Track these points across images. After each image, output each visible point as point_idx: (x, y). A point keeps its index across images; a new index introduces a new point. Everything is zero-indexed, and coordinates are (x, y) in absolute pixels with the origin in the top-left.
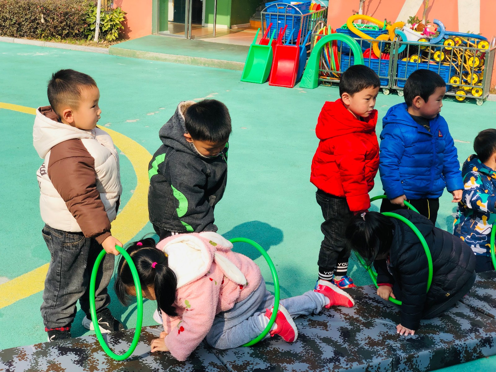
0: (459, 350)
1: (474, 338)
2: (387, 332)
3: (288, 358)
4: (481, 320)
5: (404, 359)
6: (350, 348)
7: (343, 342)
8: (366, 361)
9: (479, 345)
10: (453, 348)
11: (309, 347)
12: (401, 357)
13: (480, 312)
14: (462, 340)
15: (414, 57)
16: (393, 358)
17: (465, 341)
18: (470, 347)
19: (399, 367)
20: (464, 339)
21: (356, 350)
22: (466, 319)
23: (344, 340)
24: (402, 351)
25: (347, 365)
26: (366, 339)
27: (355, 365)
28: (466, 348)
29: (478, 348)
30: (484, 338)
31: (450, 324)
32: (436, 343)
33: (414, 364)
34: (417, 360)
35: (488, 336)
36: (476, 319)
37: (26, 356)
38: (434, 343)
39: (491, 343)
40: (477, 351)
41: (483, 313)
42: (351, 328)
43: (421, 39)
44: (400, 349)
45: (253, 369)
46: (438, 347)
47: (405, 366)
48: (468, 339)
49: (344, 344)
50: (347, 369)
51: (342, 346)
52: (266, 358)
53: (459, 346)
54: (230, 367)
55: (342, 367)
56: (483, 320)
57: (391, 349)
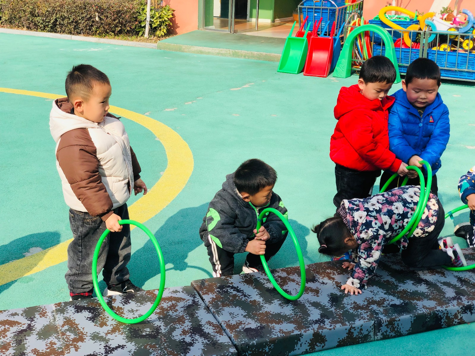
0: (440, 316)
1: (456, 305)
2: (373, 298)
3: (278, 319)
4: (465, 289)
5: (386, 322)
6: (336, 311)
7: (330, 306)
8: (349, 323)
9: (460, 311)
10: (434, 313)
11: (298, 310)
12: (383, 320)
13: (467, 281)
14: (443, 306)
15: (444, 46)
16: (375, 321)
17: (447, 307)
18: (451, 314)
19: (381, 329)
20: (445, 306)
21: (341, 312)
22: (452, 288)
23: (332, 305)
24: (384, 315)
25: (331, 326)
26: (352, 304)
27: (338, 326)
28: (447, 314)
29: (459, 315)
30: (466, 305)
31: (436, 293)
32: (418, 309)
33: (396, 327)
34: (398, 324)
35: (470, 303)
36: (461, 288)
37: (47, 314)
38: (416, 309)
39: (472, 310)
40: (458, 317)
41: (469, 283)
42: (341, 294)
43: (451, 28)
44: (382, 314)
45: (245, 328)
46: (420, 312)
47: (387, 329)
48: (449, 306)
49: (331, 308)
50: (330, 329)
51: (329, 310)
52: (257, 319)
53: (440, 312)
54: (224, 326)
55: (326, 328)
56: (468, 289)
57: (374, 313)
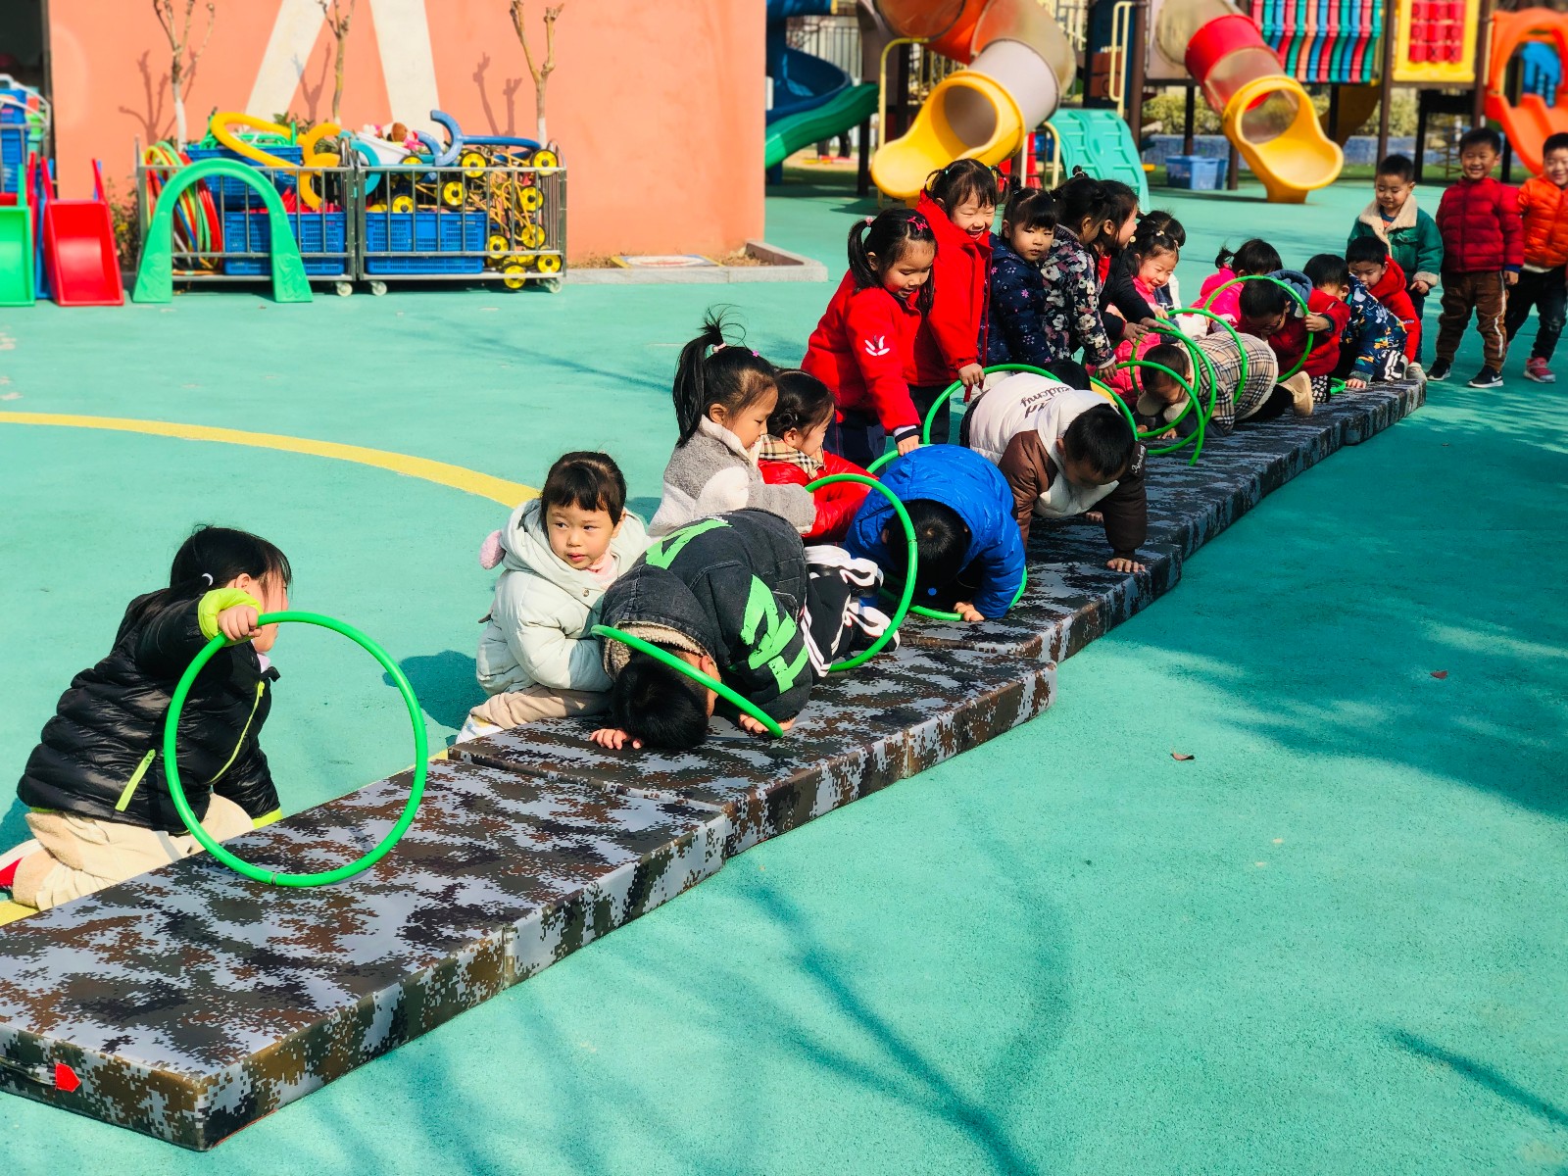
15: (401, 203)
43: (406, 157)
